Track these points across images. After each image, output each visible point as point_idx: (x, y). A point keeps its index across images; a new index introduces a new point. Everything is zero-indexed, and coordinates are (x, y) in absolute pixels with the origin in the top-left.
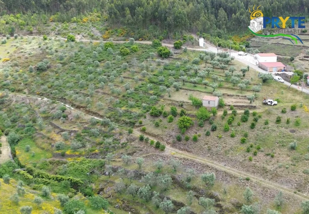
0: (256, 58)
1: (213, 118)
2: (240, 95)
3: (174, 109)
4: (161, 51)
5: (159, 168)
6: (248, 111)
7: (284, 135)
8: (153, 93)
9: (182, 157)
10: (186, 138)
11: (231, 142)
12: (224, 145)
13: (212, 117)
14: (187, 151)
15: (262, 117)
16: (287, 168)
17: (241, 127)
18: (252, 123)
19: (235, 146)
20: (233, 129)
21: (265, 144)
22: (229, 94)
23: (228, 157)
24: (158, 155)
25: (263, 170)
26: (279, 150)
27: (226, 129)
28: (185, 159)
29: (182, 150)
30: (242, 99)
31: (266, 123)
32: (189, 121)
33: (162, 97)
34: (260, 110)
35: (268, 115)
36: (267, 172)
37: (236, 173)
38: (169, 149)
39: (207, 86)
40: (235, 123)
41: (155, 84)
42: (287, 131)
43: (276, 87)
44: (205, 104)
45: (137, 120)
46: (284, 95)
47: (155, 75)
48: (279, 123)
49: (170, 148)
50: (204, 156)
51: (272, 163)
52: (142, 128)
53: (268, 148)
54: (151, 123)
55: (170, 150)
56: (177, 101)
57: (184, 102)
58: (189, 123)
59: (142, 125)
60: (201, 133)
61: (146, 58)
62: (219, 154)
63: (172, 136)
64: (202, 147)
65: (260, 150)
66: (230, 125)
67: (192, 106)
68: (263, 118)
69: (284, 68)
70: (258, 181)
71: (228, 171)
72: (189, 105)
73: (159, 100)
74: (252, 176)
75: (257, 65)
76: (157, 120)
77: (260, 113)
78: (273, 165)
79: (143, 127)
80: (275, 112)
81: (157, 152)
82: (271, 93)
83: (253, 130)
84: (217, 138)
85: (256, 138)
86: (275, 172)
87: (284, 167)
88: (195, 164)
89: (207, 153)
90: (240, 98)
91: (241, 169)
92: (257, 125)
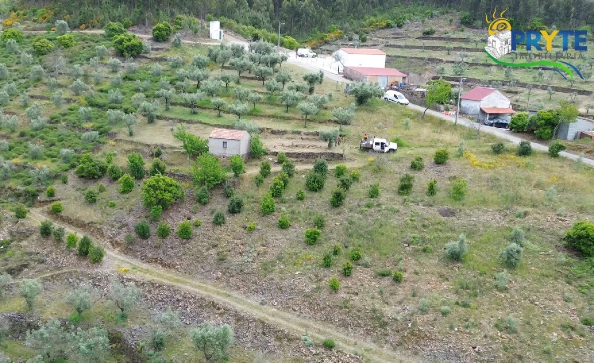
0: (338, 59)
1: (234, 183)
2: (303, 130)
3: (137, 161)
4: (121, 42)
5: (79, 310)
6: (323, 164)
7: (426, 222)
8: (93, 126)
9: (146, 281)
10: (160, 229)
11: (280, 241)
12: (261, 249)
13: (232, 180)
14: (161, 263)
15: (360, 179)
16: (444, 314)
17: (308, 203)
18: (336, 193)
19: (290, 250)
20: (284, 209)
21: (375, 247)
22: (275, 129)
23: (272, 279)
24: (82, 274)
25: (372, 318)
26: (413, 261)
27: (268, 207)
28: (153, 284)
29: (150, 261)
30: (307, 139)
31: (374, 193)
32: (170, 189)
33: (112, 135)
34: (353, 163)
35: (377, 175)
36: (385, 324)
38: (115, 259)
39: (221, 113)
40: (290, 194)
41: (100, 110)
42: (433, 214)
43: (390, 115)
44: (215, 148)
45: (43, 187)
46: (412, 132)
47: (102, 91)
48: (407, 194)
49: (119, 257)
50: (206, 277)
51: (399, 298)
52: (51, 205)
53: (383, 257)
54: (78, 193)
55: (116, 262)
56: (149, 143)
57: (163, 147)
58: (170, 192)
59: (54, 198)
60: (203, 217)
61: (88, 59)
62: (246, 271)
63: (126, 225)
64: (202, 253)
65: (359, 261)
66: (277, 200)
67: (182, 156)
68: (365, 183)
69: (404, 78)
70: (359, 352)
71: (271, 319)
72: (175, 152)
73: (104, 143)
74: (342, 336)
75: (340, 73)
76: (93, 187)
77: (354, 169)
78: (400, 303)
79: (54, 203)
80: (395, 167)
81: (83, 267)
82: (379, 128)
83: (338, 210)
84: (242, 230)
85: (347, 230)
86: (410, 325)
87: (436, 311)
88: (180, 298)
89: (213, 269)
90: (302, 139)
91: (308, 315)
92: (347, 199)
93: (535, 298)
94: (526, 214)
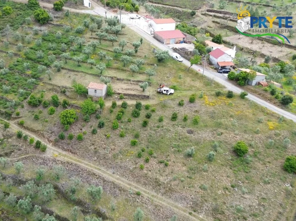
0: (151, 26)
2: (132, 79)
4: (38, 15)
5: (40, 175)
6: (140, 103)
7: (181, 137)
8: (31, 74)
9: (65, 161)
10: (69, 136)
11: (121, 143)
12: (113, 147)
13: (99, 110)
14: (71, 151)
15: (156, 111)
16: (182, 181)
17: (132, 123)
18: (144, 121)
19: (125, 149)
20: (122, 127)
21: (159, 148)
22: (119, 77)
23: (117, 162)
24: (38, 157)
25: (155, 182)
26: (173, 156)
27: (115, 126)
28: (68, 163)
29: (65, 150)
30: (134, 84)
31: (161, 120)
32: (73, 116)
33: (41, 80)
34: (153, 101)
35: (164, 109)
36: (160, 185)
37: (126, 185)
38: (51, 149)
39: (93, 66)
40: (125, 118)
41: (33, 62)
42: (184, 132)
43: (173, 68)
44: (91, 93)
45: (13, 110)
46: (181, 81)
48: (175, 121)
49: (52, 148)
50: (90, 159)
51: (166, 173)
52: (20, 120)
53: (162, 154)
54: (30, 114)
55: (52, 151)
56: (59, 85)
57: (66, 88)
58: (73, 118)
59: (20, 116)
60: (87, 129)
61: (22, 24)
62: (106, 158)
63: (54, 132)
64: (88, 148)
65: (152, 156)
66: (120, 121)
67: (76, 94)
68: (158, 113)
69: (184, 38)
70: (150, 197)
71: (117, 182)
72: (72, 91)
73: (38, 85)
74: (144, 189)
75: (152, 34)
76: (36, 110)
77: (154, 105)
78: (167, 176)
80: (171, 104)
81: (37, 153)
82: (167, 77)
83: (145, 129)
84: (104, 137)
85: (148, 140)
86: (169, 186)
87: (179, 180)
88: (80, 170)
89: (93, 156)
90: (131, 83)
91: (131, 180)
92: (150, 122)
93: (216, 175)
94: (222, 133)
